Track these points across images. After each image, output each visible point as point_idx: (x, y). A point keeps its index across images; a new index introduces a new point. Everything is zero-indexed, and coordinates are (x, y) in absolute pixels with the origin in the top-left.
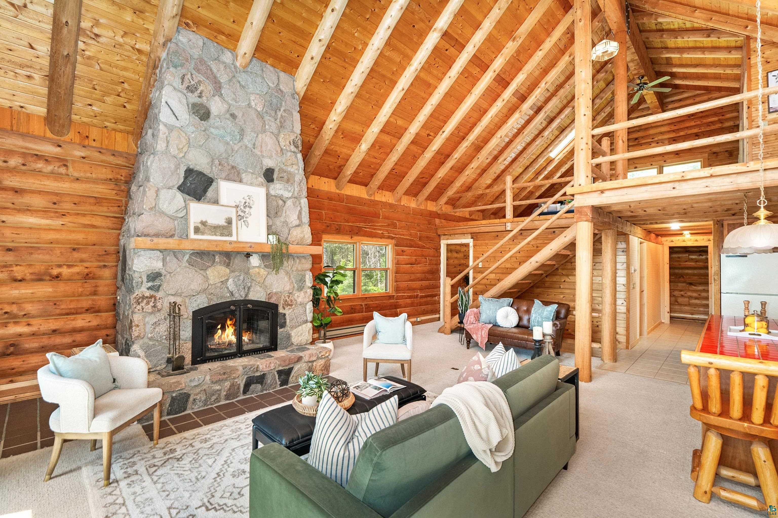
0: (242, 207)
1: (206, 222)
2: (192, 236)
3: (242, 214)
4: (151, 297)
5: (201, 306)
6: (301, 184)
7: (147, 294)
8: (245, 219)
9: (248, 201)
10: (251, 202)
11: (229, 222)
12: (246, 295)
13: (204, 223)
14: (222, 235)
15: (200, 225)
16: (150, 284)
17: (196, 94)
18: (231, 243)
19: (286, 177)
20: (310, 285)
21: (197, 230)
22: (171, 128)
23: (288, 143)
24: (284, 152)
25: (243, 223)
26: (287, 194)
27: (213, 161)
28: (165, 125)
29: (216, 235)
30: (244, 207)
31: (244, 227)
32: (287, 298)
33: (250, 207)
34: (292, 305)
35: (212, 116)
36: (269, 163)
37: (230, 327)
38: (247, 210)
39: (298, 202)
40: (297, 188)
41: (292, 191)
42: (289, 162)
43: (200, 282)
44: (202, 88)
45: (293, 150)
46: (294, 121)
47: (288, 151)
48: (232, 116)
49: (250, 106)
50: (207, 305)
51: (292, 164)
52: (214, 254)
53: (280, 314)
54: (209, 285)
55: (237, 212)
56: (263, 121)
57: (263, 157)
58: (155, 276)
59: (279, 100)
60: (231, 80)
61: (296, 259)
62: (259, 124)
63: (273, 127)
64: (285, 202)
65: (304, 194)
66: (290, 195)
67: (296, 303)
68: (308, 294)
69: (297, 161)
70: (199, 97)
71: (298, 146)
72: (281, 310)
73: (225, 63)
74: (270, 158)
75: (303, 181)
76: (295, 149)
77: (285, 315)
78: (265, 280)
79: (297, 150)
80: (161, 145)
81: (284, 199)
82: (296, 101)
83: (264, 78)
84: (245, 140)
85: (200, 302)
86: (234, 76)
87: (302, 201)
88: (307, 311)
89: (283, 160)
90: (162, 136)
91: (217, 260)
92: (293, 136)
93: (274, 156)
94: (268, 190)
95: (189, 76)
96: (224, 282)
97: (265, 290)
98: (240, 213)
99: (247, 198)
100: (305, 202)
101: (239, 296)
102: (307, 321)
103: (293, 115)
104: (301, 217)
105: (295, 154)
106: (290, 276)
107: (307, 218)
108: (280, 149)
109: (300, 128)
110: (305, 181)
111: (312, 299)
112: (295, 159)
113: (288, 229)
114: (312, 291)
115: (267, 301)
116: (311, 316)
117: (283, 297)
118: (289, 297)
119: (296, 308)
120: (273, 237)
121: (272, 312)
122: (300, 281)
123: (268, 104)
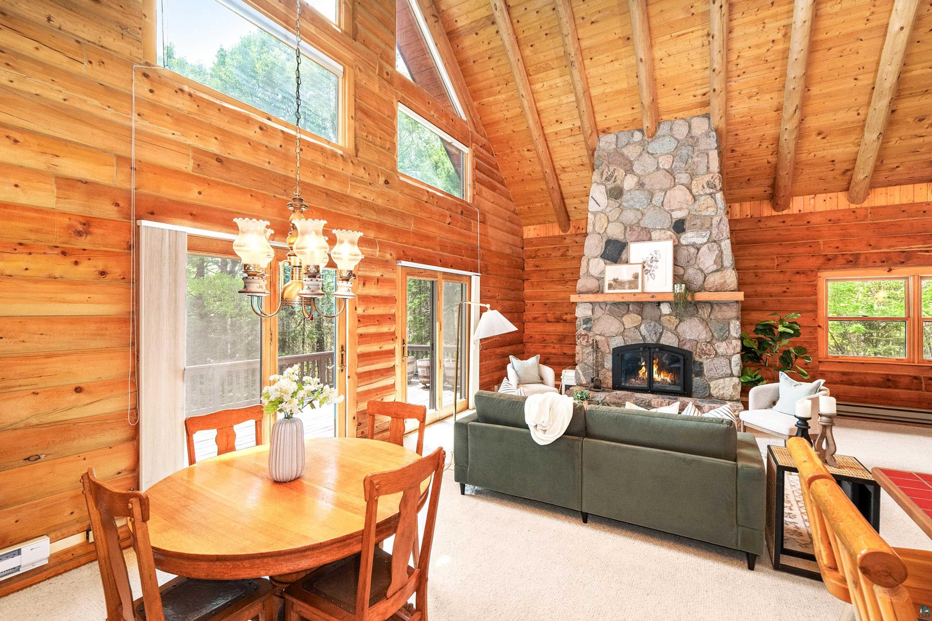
0: (649, 263)
1: (618, 279)
2: (606, 290)
3: (649, 268)
4: (586, 335)
5: (619, 345)
6: (721, 225)
7: (583, 333)
8: (652, 272)
9: (655, 255)
10: (658, 256)
11: (636, 277)
12: (659, 340)
13: (615, 280)
14: (630, 288)
15: (612, 282)
16: (585, 326)
17: (612, 181)
18: (635, 294)
19: (699, 223)
20: (737, 336)
21: (610, 287)
22: (595, 214)
23: (701, 187)
24: (696, 198)
25: (650, 276)
26: (699, 241)
27: (625, 228)
28: (592, 213)
29: (624, 289)
30: (651, 262)
31: (650, 279)
32: (704, 347)
33: (657, 261)
34: (710, 355)
35: (625, 192)
36: (678, 215)
38: (654, 264)
39: (715, 246)
40: (714, 232)
41: (708, 235)
42: (704, 207)
43: (618, 326)
44: (616, 174)
45: (708, 192)
46: (710, 161)
47: (701, 195)
48: (641, 185)
49: (658, 169)
50: (623, 345)
51: (708, 207)
52: (628, 304)
53: (695, 362)
54: (625, 329)
55: (644, 267)
56: (672, 178)
57: (672, 211)
58: (587, 320)
59: (690, 148)
60: (641, 154)
61: (715, 306)
62: (666, 182)
63: (684, 178)
64: (698, 249)
65: (725, 235)
66: (705, 240)
67: (716, 353)
68: (735, 345)
69: (715, 201)
70: (614, 182)
71: (715, 186)
72: (697, 359)
73: (635, 142)
74: (680, 209)
75: (723, 222)
76: (711, 191)
77: (701, 363)
78: (677, 327)
79: (714, 191)
80: (590, 229)
81: (698, 246)
82: (712, 138)
83: (672, 136)
84: (653, 202)
85: (618, 342)
86: (644, 150)
87: (723, 244)
88: (733, 364)
89: (696, 206)
90: (590, 221)
91: (631, 309)
92: (707, 178)
93: (685, 206)
94: (679, 241)
95: (607, 170)
96: (637, 328)
97: (678, 336)
98: (647, 268)
99: (654, 254)
100: (726, 245)
101: (651, 339)
102: (732, 375)
103: (708, 155)
104: (722, 262)
105: (712, 195)
106: (707, 324)
107: (728, 260)
108: (691, 197)
109: (719, 165)
110: (725, 220)
111: (739, 351)
112: (711, 202)
113: (703, 276)
114: (741, 342)
115: (680, 347)
116: (736, 370)
117: (699, 345)
118: (706, 346)
119: (715, 359)
120: (683, 286)
121: (684, 358)
122: (721, 330)
123: (677, 158)
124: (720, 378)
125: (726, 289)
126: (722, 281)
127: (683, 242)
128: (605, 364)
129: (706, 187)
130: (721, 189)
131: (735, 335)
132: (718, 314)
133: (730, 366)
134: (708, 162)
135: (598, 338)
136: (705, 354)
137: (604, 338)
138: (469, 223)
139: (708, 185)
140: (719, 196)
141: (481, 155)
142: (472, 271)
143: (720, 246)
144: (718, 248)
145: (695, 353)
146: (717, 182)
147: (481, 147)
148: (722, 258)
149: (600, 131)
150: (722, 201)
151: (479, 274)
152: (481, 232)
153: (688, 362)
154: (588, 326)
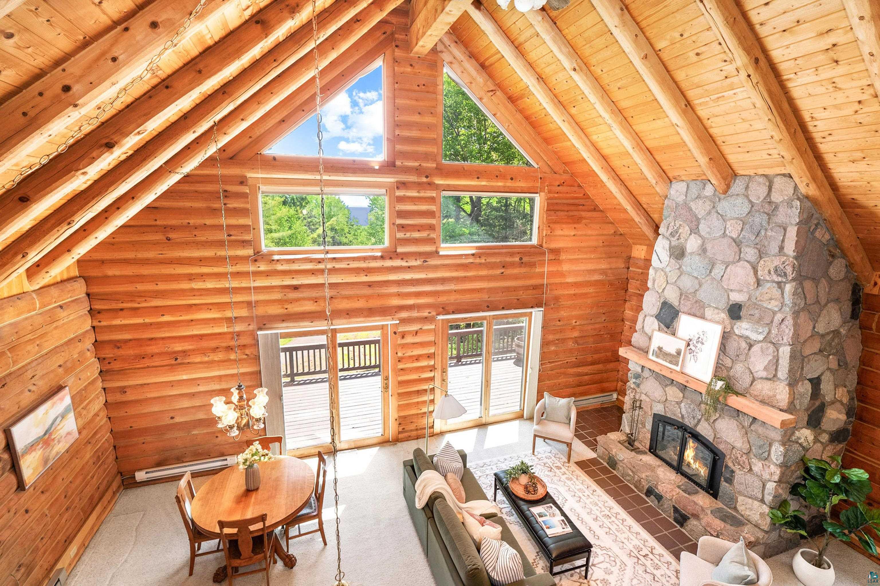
0: (695, 342)
1: (662, 348)
2: (651, 356)
3: (693, 348)
4: (634, 389)
5: (660, 413)
6: (783, 326)
7: (632, 386)
8: (695, 354)
9: (702, 336)
10: (705, 338)
11: (679, 353)
12: (695, 426)
13: (660, 349)
14: (671, 362)
15: (657, 349)
16: (634, 380)
17: (676, 238)
18: (675, 371)
19: (757, 315)
21: (654, 352)
22: (656, 270)
23: (766, 271)
24: (761, 282)
25: (692, 357)
26: (754, 336)
27: (681, 295)
28: (654, 268)
29: (666, 361)
30: (697, 342)
31: (692, 361)
32: (739, 455)
33: (703, 344)
34: (744, 468)
35: (687, 254)
36: (736, 297)
38: (699, 345)
39: (771, 348)
40: (774, 331)
41: (765, 333)
42: (767, 297)
43: (661, 394)
44: (680, 231)
45: (776, 280)
46: (786, 240)
47: (768, 281)
48: (703, 250)
49: (724, 235)
50: (663, 414)
51: (771, 299)
53: (727, 466)
54: (666, 399)
55: (689, 345)
56: (737, 250)
57: (731, 290)
58: (637, 376)
59: (765, 217)
60: (709, 213)
61: (758, 422)
62: (730, 254)
63: (750, 253)
64: (751, 346)
65: (785, 340)
66: (761, 337)
67: (751, 469)
68: (773, 471)
69: (783, 294)
70: (678, 239)
71: (785, 274)
72: (730, 464)
73: (706, 197)
74: (740, 291)
75: (786, 322)
76: (780, 279)
77: (733, 471)
78: (715, 420)
79: (784, 280)
80: (650, 284)
81: (752, 343)
82: (794, 209)
83: (747, 197)
84: (712, 274)
85: (659, 409)
86: (714, 207)
87: (781, 350)
88: (766, 491)
89: (758, 293)
90: (650, 277)
91: (674, 383)
92: (777, 262)
93: (745, 290)
94: (732, 328)
95: (673, 224)
96: (679, 403)
97: (714, 430)
98: (691, 346)
99: (701, 334)
100: (785, 351)
101: (689, 422)
102: (762, 501)
103: (785, 230)
104: (776, 370)
105: (780, 285)
106: (747, 434)
107: (783, 372)
108: (755, 280)
109: (796, 248)
110: (789, 321)
111: (777, 480)
112: (777, 293)
113: (751, 379)
114: (781, 471)
115: (715, 444)
116: (768, 498)
117: (734, 451)
118: (742, 456)
119: (749, 475)
120: (720, 384)
121: (714, 457)
122: (760, 447)
123: (747, 227)
124: (749, 498)
125: (774, 404)
126: (771, 394)
127: (737, 332)
128: (646, 425)
129: (772, 273)
130: (793, 280)
131: (775, 460)
132: (761, 429)
133: (763, 491)
134: (783, 241)
135: (643, 397)
136: (739, 464)
137: (648, 400)
138: (532, 265)
139: (776, 270)
140: (789, 288)
141: (556, 195)
142: (532, 307)
143: (778, 351)
144: (774, 352)
145: (728, 457)
146: (789, 270)
147: (559, 186)
148: (777, 366)
149: (671, 178)
150: (791, 297)
151: (543, 309)
152: (551, 269)
153: (719, 463)
154: (638, 381)
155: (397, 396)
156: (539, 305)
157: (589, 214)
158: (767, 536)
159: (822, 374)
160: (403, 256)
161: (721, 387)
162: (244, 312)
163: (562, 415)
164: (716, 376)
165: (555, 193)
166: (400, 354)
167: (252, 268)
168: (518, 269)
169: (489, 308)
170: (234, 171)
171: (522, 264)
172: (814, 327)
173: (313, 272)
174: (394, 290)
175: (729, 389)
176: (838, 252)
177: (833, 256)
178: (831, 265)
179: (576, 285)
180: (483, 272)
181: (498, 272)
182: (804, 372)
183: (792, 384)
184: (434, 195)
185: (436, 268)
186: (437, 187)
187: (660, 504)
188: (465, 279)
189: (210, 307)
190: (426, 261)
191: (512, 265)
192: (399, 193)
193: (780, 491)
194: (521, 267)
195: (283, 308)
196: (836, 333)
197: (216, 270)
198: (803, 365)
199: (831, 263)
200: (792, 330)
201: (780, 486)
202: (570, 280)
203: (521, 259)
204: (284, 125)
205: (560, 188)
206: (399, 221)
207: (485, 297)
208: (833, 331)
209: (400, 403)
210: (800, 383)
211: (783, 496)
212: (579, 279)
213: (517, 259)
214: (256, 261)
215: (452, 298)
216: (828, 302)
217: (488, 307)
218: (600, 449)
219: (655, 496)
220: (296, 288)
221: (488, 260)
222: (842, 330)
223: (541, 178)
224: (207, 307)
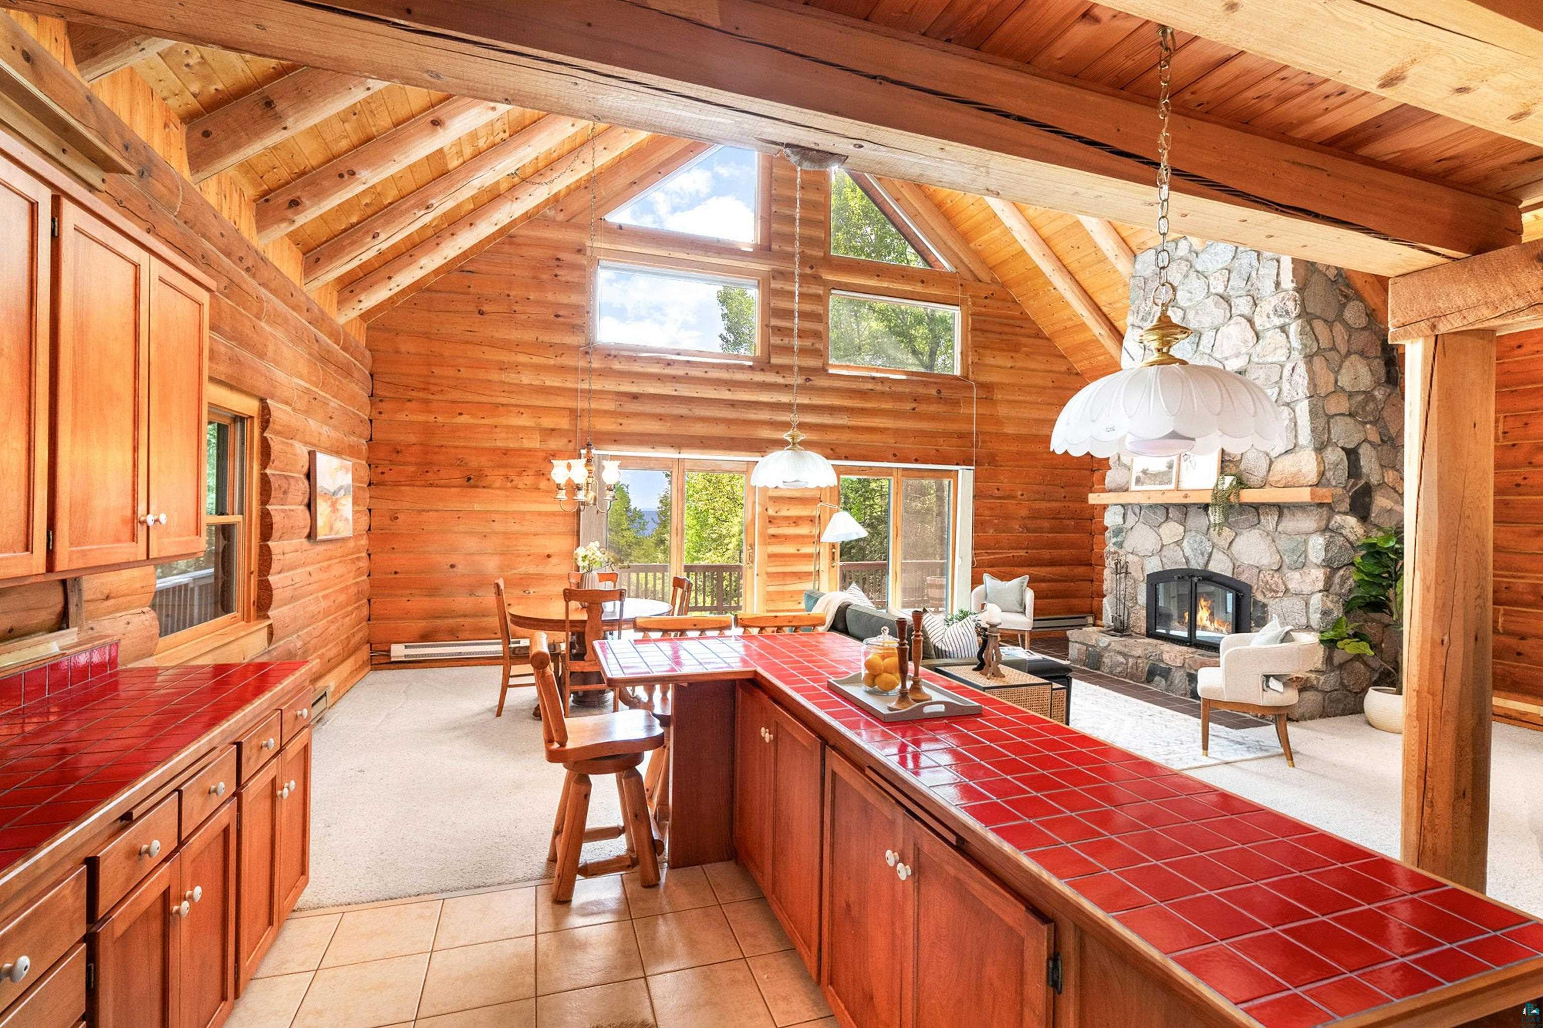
1: (1148, 470)
2: (1133, 487)
3: (1189, 452)
4: (1115, 553)
5: (1155, 570)
6: (1295, 377)
7: (1112, 550)
8: (1192, 458)
11: (1170, 466)
12: (1207, 564)
13: (1144, 472)
14: (1161, 483)
15: (1141, 475)
16: (1114, 540)
17: (1149, 321)
19: (1263, 376)
20: (1319, 561)
21: (1138, 481)
23: (1265, 318)
24: (1261, 334)
25: (1188, 465)
29: (1155, 484)
31: (1189, 469)
32: (1268, 578)
34: (1278, 592)
37: (1205, 609)
39: (1286, 411)
40: (1286, 386)
41: (1276, 395)
42: (1270, 349)
43: (1154, 541)
45: (1278, 324)
46: (1281, 272)
47: (1268, 329)
49: (1208, 294)
50: (1161, 569)
51: (1276, 349)
52: (1166, 507)
53: (1256, 602)
54: (1162, 546)
56: (1226, 305)
57: (1226, 359)
58: (1118, 532)
60: (1186, 276)
61: (1285, 511)
62: (1218, 313)
63: (1242, 305)
65: (1301, 394)
67: (1287, 590)
68: (1314, 577)
69: (1288, 337)
71: (1287, 312)
72: (1260, 597)
73: (1181, 258)
74: (1237, 356)
75: (1297, 370)
76: (1281, 321)
77: (1265, 605)
78: (1231, 543)
79: (1287, 321)
84: (1201, 347)
85: (1154, 566)
86: (1191, 267)
87: (1297, 409)
88: (1311, 610)
89: (1259, 347)
91: (1170, 515)
92: (1275, 301)
93: (1244, 350)
95: (1143, 305)
96: (1178, 543)
97: (1233, 560)
100: (1303, 409)
101: (1197, 564)
102: (1308, 628)
103: (1278, 261)
104: (1296, 436)
105: (1283, 329)
106: (1274, 541)
107: (1305, 436)
108: (1253, 333)
109: (1294, 276)
110: (1302, 369)
111: (1321, 588)
112: (1280, 338)
113: (1268, 461)
114: (1325, 573)
115: (1235, 577)
116: (1315, 618)
117: (1261, 575)
118: (1273, 577)
119: (1285, 599)
120: (1229, 480)
121: (1237, 595)
122: (1293, 551)
123: (1234, 275)
125: (1301, 482)
126: (1294, 470)
128: (1139, 597)
129: (1272, 316)
130: (1299, 316)
131: (1315, 561)
132: (1291, 524)
133: (1307, 612)
134: (1278, 275)
135: (1130, 558)
136: (1271, 590)
137: (1136, 559)
138: (955, 403)
139: (1276, 311)
140: (1294, 328)
141: (983, 310)
142: (957, 464)
143: (1294, 411)
144: (1290, 414)
145: (1255, 587)
146: (1291, 305)
147: (986, 298)
148: (1296, 432)
149: (1134, 248)
150: (1299, 337)
151: (973, 468)
152: (982, 411)
153: (1244, 602)
154: (1120, 539)
155: (765, 577)
156: (966, 462)
157: (1031, 341)
158: (1322, 678)
159: (1359, 445)
160: (779, 369)
161: (1231, 484)
162: (564, 423)
163: (1012, 599)
164: (1223, 471)
165: (981, 306)
166: (771, 512)
167: (582, 364)
168: (936, 406)
169: (897, 458)
170: (570, 236)
171: (940, 399)
172: (1336, 382)
173: (659, 378)
174: (764, 415)
175: (1241, 483)
176: (1350, 292)
177: (1346, 296)
178: (1345, 307)
179: (1018, 438)
180: (887, 405)
181: (909, 406)
182: (1332, 436)
183: (1320, 449)
184: (821, 292)
185: (823, 390)
186: (824, 283)
187: (1169, 683)
188: (862, 411)
189: (522, 410)
190: (810, 380)
191: (927, 399)
192: (776, 285)
193: (1330, 605)
194: (939, 403)
195: (615, 422)
196: (1368, 395)
197: (536, 360)
198: (1329, 427)
199: (1344, 306)
200: (1307, 378)
201: (1327, 596)
202: (1010, 430)
203: (939, 392)
204: (635, 187)
205: (987, 301)
206: (774, 322)
207: (890, 440)
208: (1364, 392)
209: (771, 589)
210: (1330, 449)
211: (1336, 614)
212: (1024, 431)
213: (934, 392)
214: (587, 353)
215: (845, 437)
216: (1349, 353)
217: (895, 455)
218: (1074, 650)
219: (1160, 675)
220: (635, 397)
221: (893, 388)
222: (1376, 393)
223: (961, 285)
224: (516, 410)
